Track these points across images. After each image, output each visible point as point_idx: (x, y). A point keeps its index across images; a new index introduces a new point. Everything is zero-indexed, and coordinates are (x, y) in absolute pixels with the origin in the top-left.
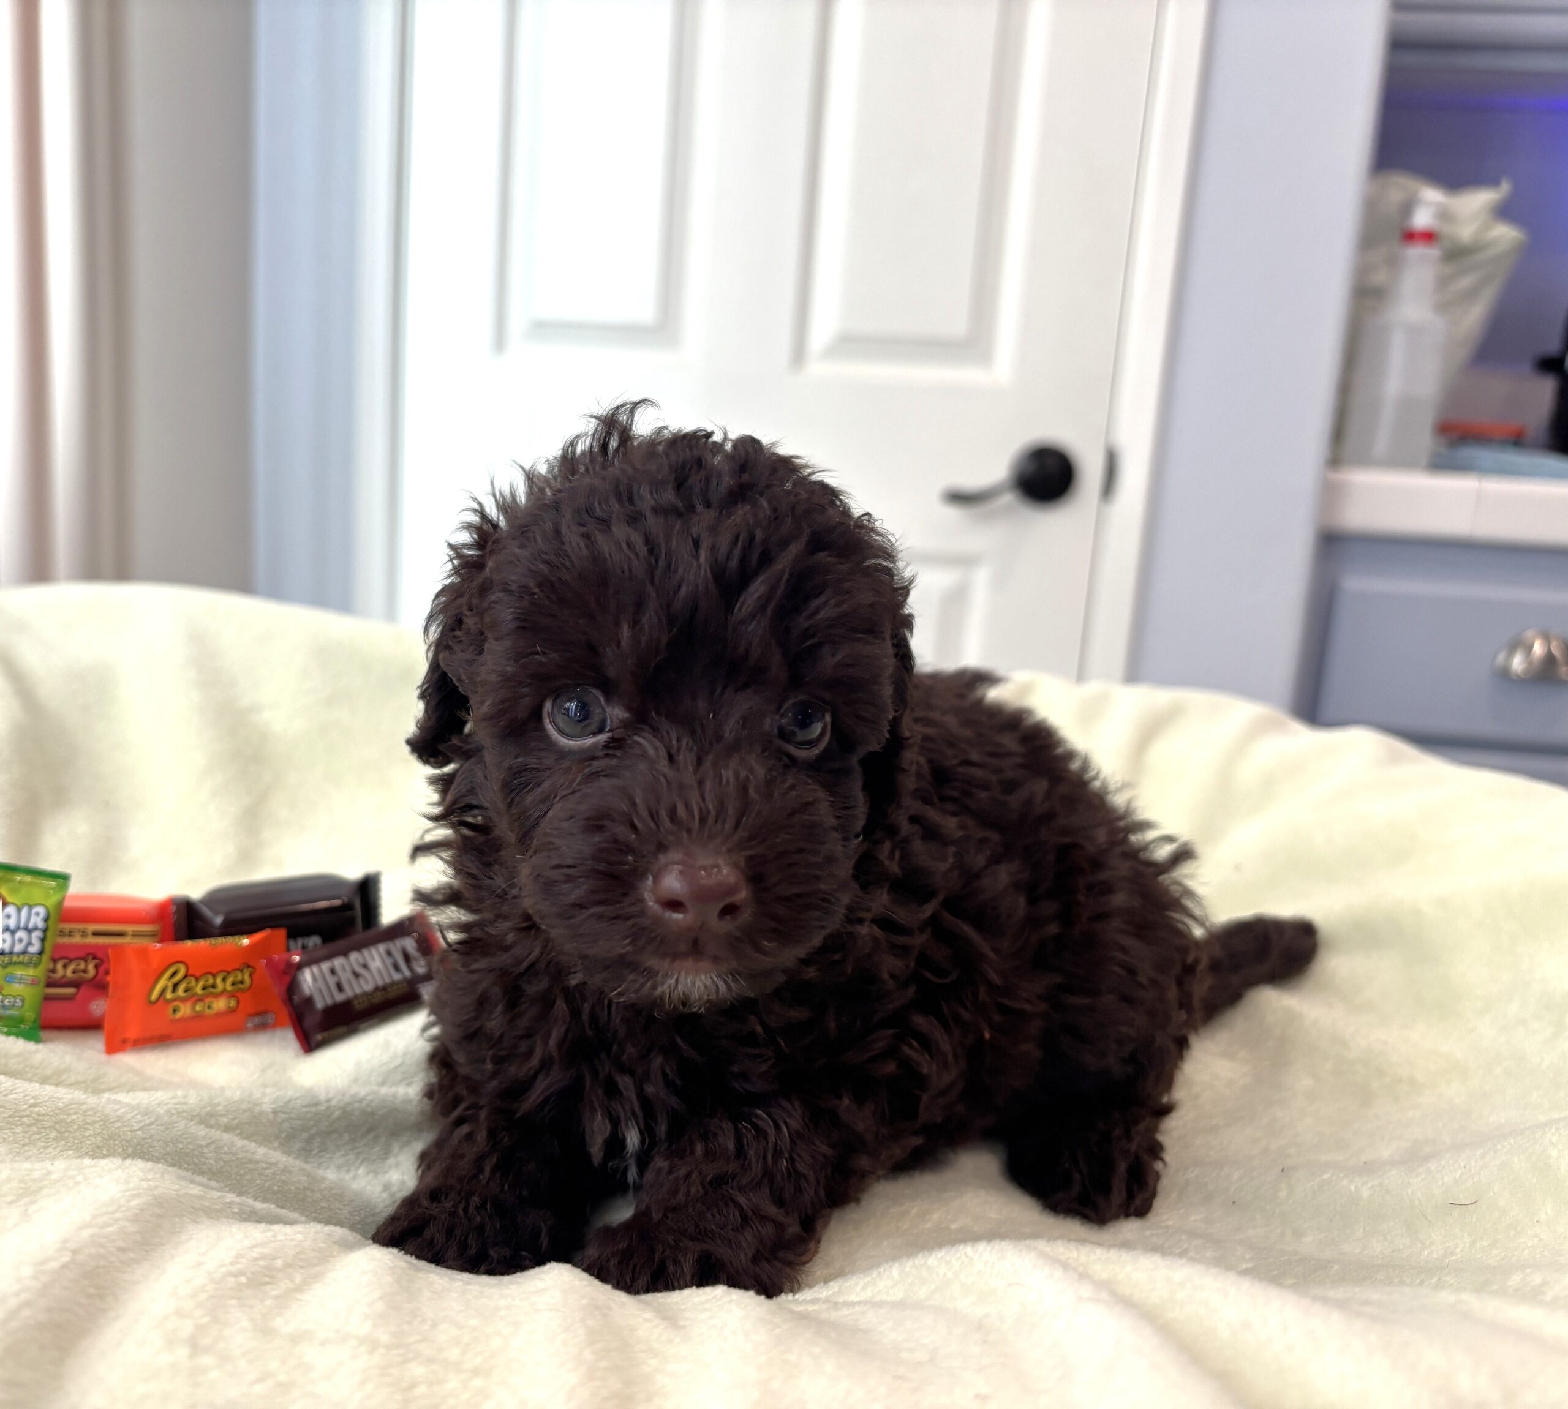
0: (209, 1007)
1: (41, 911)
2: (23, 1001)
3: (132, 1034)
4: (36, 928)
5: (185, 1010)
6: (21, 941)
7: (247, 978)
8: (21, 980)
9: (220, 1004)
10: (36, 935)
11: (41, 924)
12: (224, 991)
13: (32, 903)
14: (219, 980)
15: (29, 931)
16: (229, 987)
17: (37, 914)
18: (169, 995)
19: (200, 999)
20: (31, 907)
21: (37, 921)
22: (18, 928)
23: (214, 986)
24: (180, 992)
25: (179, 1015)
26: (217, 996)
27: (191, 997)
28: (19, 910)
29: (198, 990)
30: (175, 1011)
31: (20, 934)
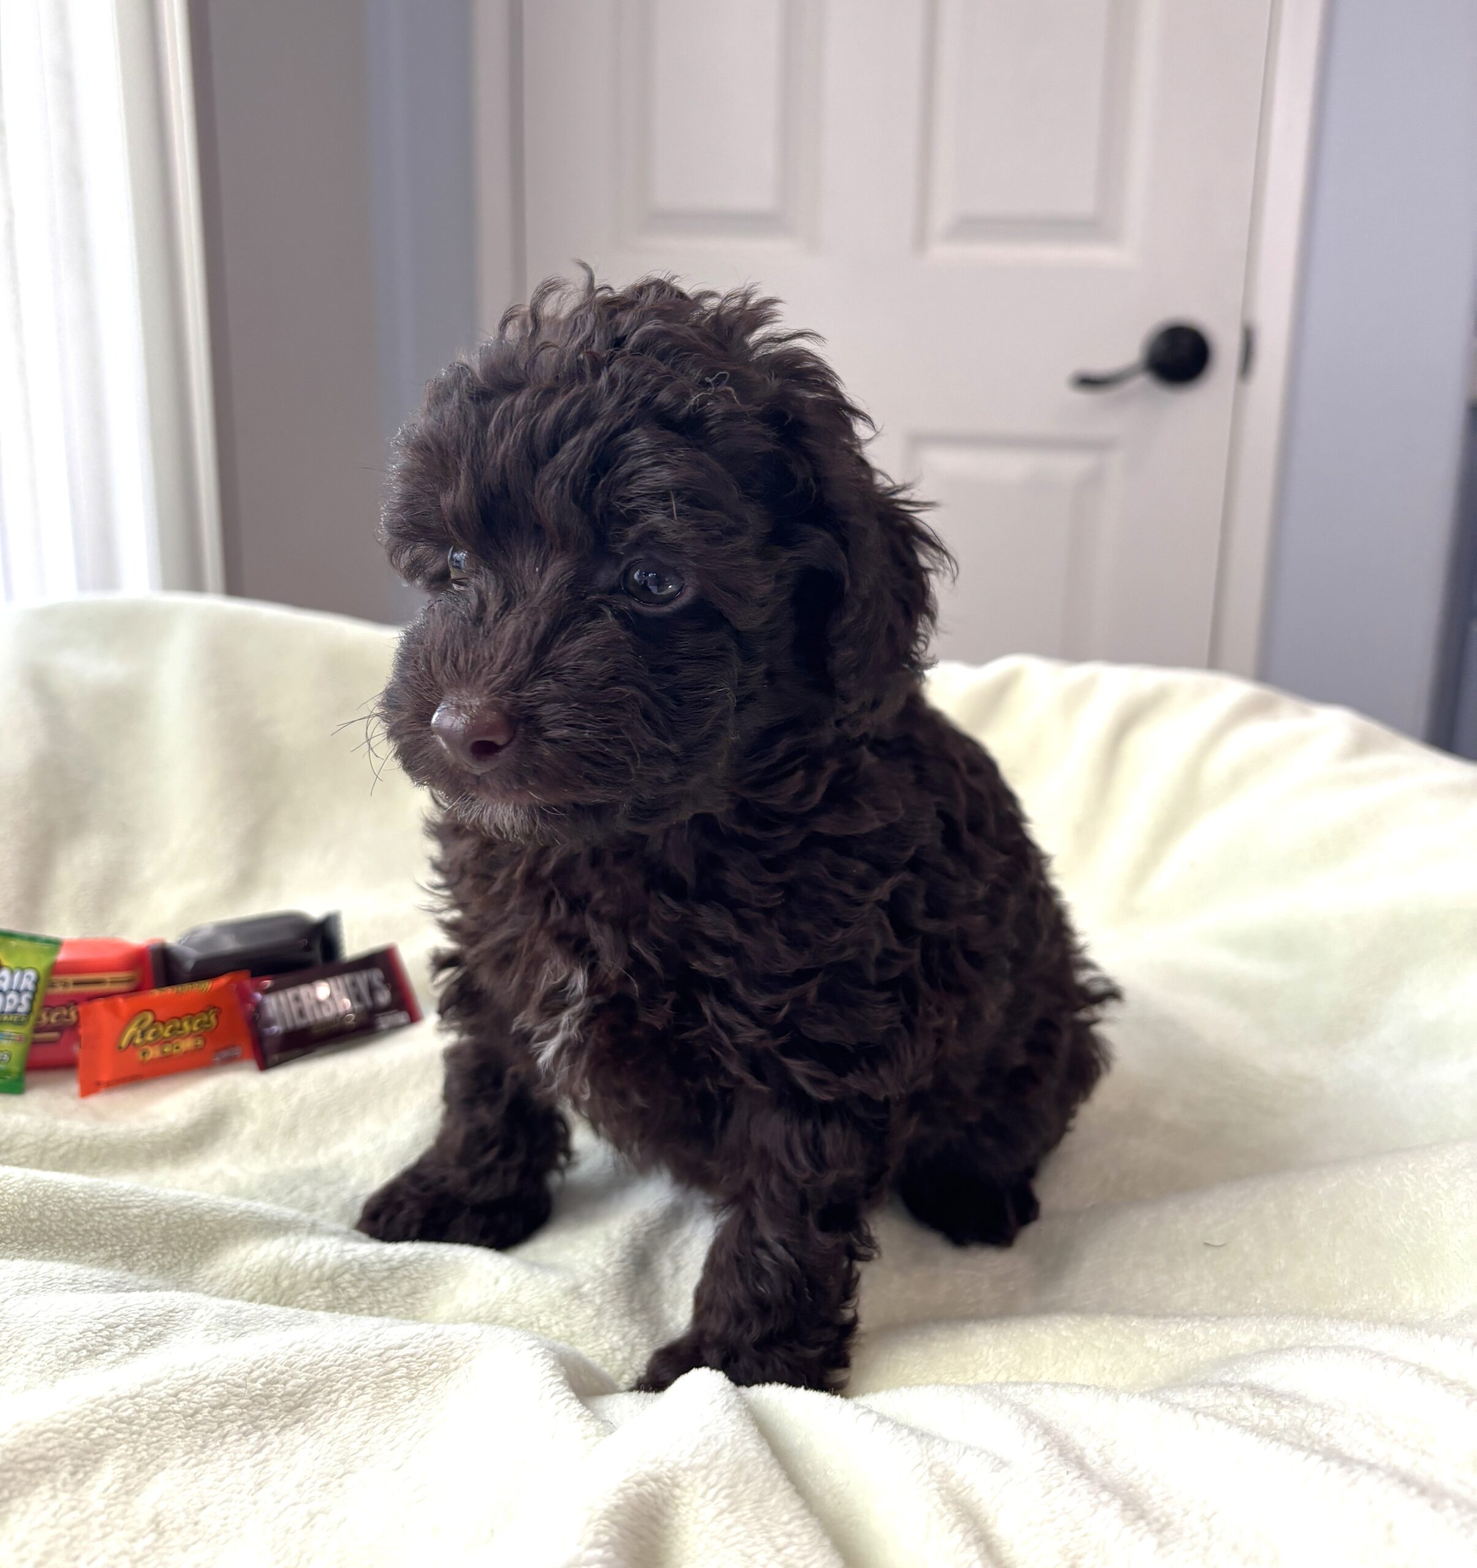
0: (177, 1048)
1: (32, 974)
2: (10, 1056)
3: (105, 1077)
4: (26, 990)
5: (154, 1053)
6: (11, 1001)
7: (213, 1018)
8: (8, 1038)
9: (187, 1044)
10: (25, 997)
11: (30, 986)
12: (192, 1031)
13: (24, 967)
14: (186, 1025)
15: (19, 992)
16: (195, 1028)
17: (29, 977)
18: (138, 1041)
19: (167, 1041)
20: (23, 970)
21: (28, 983)
22: (10, 990)
23: (181, 1029)
24: (149, 1038)
25: (149, 1057)
26: (184, 1037)
27: (159, 1040)
28: (12, 973)
29: (167, 1034)
30: (144, 1054)
31: (12, 996)
